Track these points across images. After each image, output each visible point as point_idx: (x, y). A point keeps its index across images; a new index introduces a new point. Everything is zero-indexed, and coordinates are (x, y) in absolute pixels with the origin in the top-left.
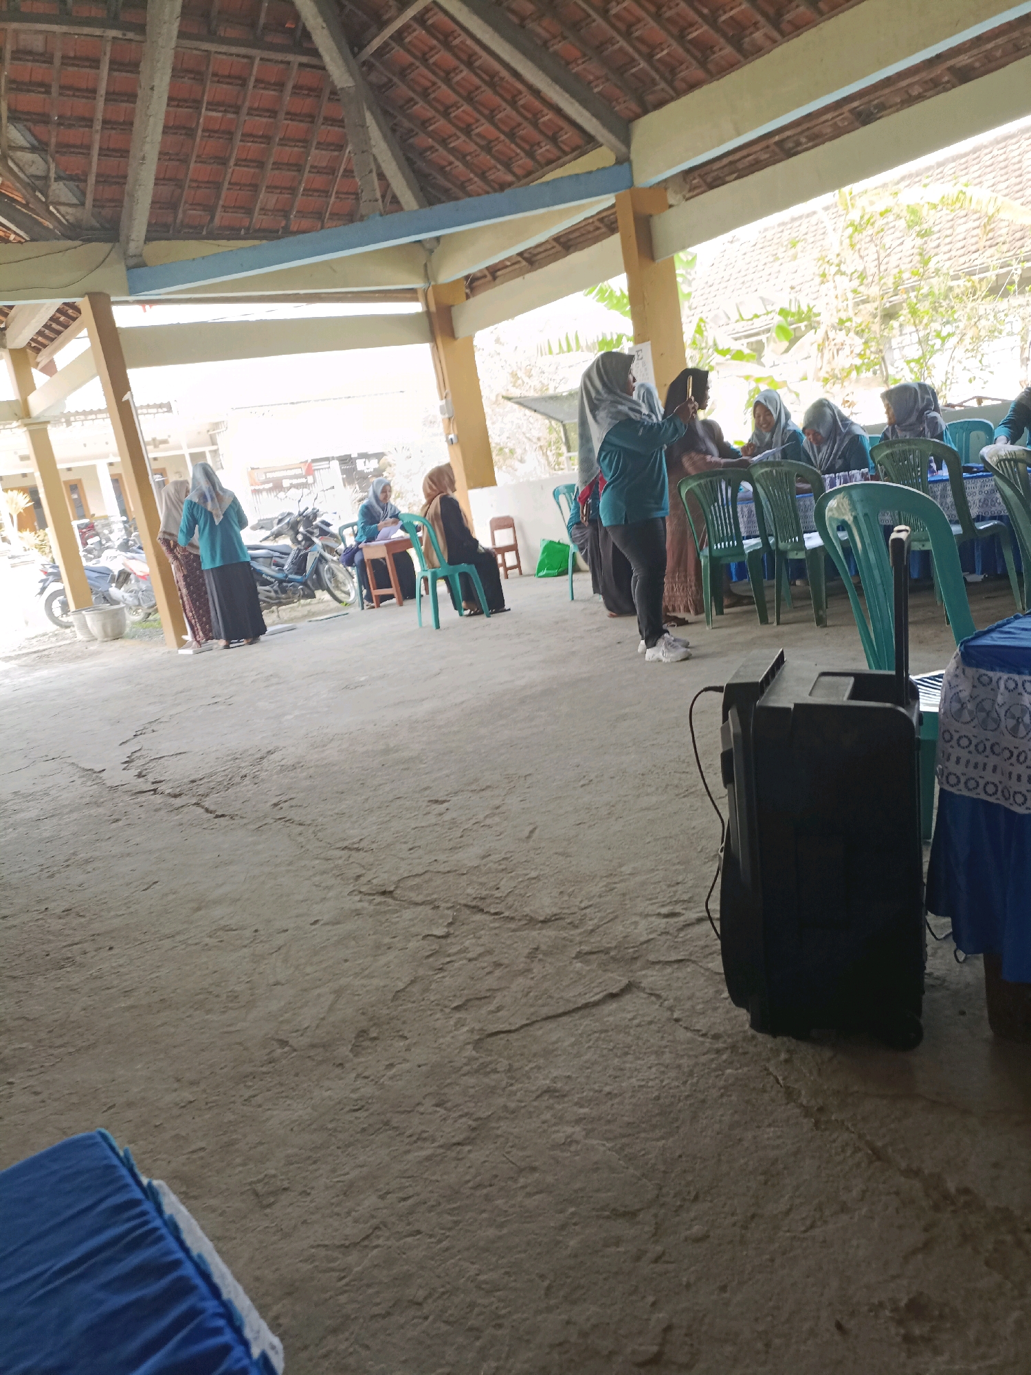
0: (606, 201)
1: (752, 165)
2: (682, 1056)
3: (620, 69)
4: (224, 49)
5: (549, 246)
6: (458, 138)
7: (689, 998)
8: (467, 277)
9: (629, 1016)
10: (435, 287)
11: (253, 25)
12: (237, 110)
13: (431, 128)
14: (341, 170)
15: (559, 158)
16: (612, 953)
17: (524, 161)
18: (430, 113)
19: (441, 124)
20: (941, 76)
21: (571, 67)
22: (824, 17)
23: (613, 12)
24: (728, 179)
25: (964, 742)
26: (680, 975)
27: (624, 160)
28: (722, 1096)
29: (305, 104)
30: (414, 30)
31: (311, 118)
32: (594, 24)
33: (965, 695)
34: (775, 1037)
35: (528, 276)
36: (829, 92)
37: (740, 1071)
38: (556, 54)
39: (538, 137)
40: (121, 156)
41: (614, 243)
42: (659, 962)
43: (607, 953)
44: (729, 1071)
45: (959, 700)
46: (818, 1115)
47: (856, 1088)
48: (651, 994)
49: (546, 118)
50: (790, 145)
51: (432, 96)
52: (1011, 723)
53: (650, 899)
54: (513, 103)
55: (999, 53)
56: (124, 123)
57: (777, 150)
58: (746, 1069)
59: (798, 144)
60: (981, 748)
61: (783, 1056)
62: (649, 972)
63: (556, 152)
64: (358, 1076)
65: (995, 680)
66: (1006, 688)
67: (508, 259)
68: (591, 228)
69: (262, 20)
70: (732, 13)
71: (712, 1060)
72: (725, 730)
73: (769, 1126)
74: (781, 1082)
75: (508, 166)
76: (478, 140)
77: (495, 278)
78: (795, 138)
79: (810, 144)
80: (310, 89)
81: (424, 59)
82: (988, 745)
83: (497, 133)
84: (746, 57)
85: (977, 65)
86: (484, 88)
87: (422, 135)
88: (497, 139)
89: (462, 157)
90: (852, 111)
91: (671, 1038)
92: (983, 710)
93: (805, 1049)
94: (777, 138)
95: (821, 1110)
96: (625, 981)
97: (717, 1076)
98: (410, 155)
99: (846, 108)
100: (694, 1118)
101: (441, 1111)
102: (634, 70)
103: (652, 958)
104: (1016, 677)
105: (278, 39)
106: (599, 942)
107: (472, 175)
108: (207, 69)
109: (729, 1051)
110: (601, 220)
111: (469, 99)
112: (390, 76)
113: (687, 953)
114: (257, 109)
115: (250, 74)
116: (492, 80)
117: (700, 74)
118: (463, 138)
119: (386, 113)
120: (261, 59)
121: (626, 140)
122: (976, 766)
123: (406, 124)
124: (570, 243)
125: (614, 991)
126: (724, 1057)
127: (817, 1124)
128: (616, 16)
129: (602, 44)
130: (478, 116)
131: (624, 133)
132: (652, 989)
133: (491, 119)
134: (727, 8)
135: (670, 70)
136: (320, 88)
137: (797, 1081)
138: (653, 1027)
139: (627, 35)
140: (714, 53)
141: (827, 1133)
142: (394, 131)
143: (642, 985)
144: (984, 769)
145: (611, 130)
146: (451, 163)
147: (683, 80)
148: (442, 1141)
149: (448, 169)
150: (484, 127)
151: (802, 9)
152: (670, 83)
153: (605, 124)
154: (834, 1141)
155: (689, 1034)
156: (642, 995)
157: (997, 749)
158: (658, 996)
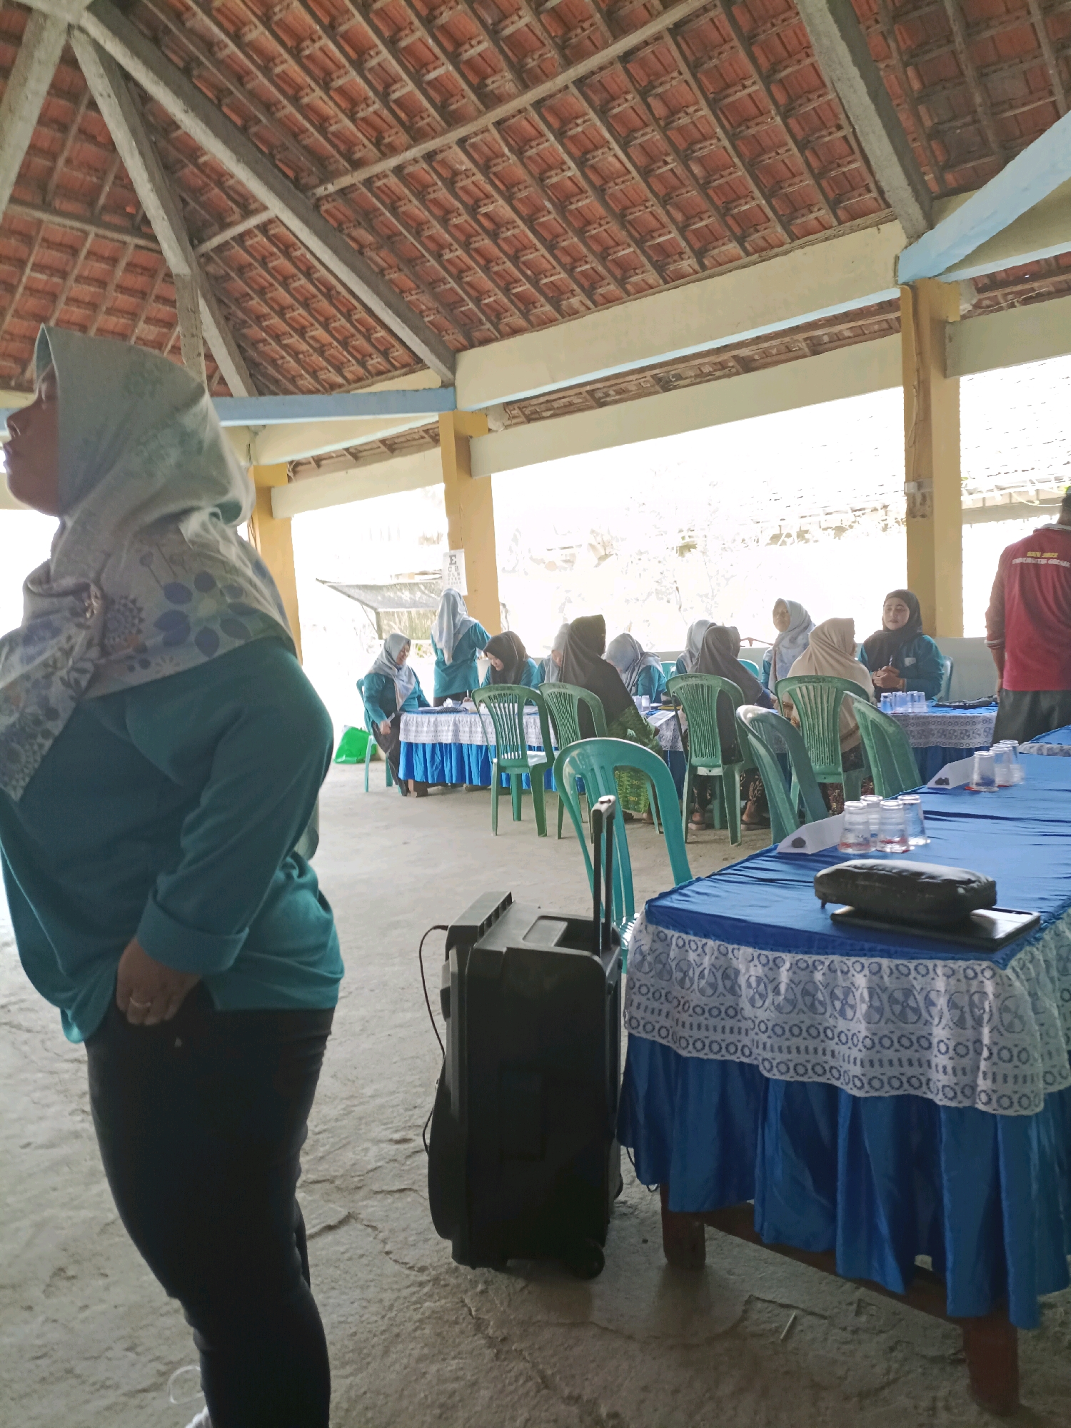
0: (430, 418)
1: (565, 406)
2: (386, 1290)
3: (451, 305)
4: (58, 220)
5: (375, 446)
6: (292, 336)
7: (404, 1230)
8: (291, 463)
9: (342, 1249)
10: (255, 468)
11: (92, 203)
12: (64, 275)
13: (265, 324)
14: (169, 347)
15: (389, 371)
16: (338, 1182)
17: (354, 369)
18: (266, 310)
19: (275, 321)
20: (726, 361)
21: (405, 295)
22: (631, 297)
23: (446, 257)
24: (545, 414)
25: (644, 990)
26: (399, 1205)
27: (448, 385)
28: (415, 1330)
29: (139, 281)
30: (256, 236)
31: (143, 295)
32: (428, 264)
33: (645, 948)
34: (474, 1268)
35: (352, 472)
36: (632, 360)
37: (438, 1304)
38: (391, 281)
39: (370, 349)
41: (434, 455)
42: (381, 1192)
43: (332, 1182)
44: (427, 1304)
45: (641, 953)
46: (500, 1346)
47: (539, 1317)
48: (368, 1226)
49: (379, 335)
50: (599, 394)
51: (269, 295)
52: (680, 975)
53: (385, 1124)
54: (348, 316)
55: (774, 351)
57: (588, 397)
58: (443, 1301)
59: (607, 395)
60: (657, 995)
61: (480, 1287)
62: (370, 1202)
63: (389, 367)
64: (47, 1320)
65: (669, 937)
66: (677, 945)
67: (334, 452)
68: (417, 436)
69: (102, 200)
70: (552, 279)
71: (414, 1293)
72: (446, 968)
73: (454, 1358)
74: (473, 1313)
75: (339, 369)
76: (311, 342)
77: (319, 466)
78: (605, 390)
79: (617, 397)
80: (145, 269)
81: (264, 262)
82: (663, 992)
83: (330, 339)
84: (563, 317)
85: (757, 357)
86: (320, 297)
87: (256, 328)
88: (330, 344)
89: (295, 354)
90: (652, 376)
91: (379, 1271)
92: (660, 962)
93: (501, 1279)
94: (588, 388)
95: (504, 1340)
96: (343, 1213)
97: (415, 1310)
98: (243, 344)
99: (648, 374)
100: (386, 1352)
101: (131, 1355)
102: (463, 309)
103: (376, 1187)
104: (684, 936)
105: (116, 220)
106: (327, 1170)
107: (303, 372)
108: (38, 232)
109: (431, 1284)
110: (426, 431)
111: (306, 304)
112: (229, 271)
113: (410, 1182)
114: (87, 278)
115: (83, 244)
116: (329, 292)
117: (522, 323)
118: (296, 337)
119: (220, 301)
120: (97, 235)
121: (453, 368)
122: (653, 1012)
123: (240, 314)
124: (396, 446)
125: (332, 1224)
126: (426, 1290)
127: (497, 1356)
128: (449, 261)
129: (435, 282)
130: (313, 321)
131: (450, 359)
132: (370, 1221)
133: (326, 326)
134: (548, 274)
135: (496, 314)
136: (153, 268)
137: (488, 1312)
138: (364, 1261)
139: (458, 278)
140: (536, 308)
141: (506, 1363)
142: (227, 319)
143: (361, 1216)
144: (659, 1014)
145: (439, 356)
146: (283, 358)
147: (507, 324)
148: (125, 1388)
149: (280, 362)
150: (319, 332)
151: (612, 287)
152: (496, 326)
153: (433, 350)
154: (510, 1371)
155: (397, 1267)
156: (360, 1226)
157: (670, 997)
158: (374, 1228)
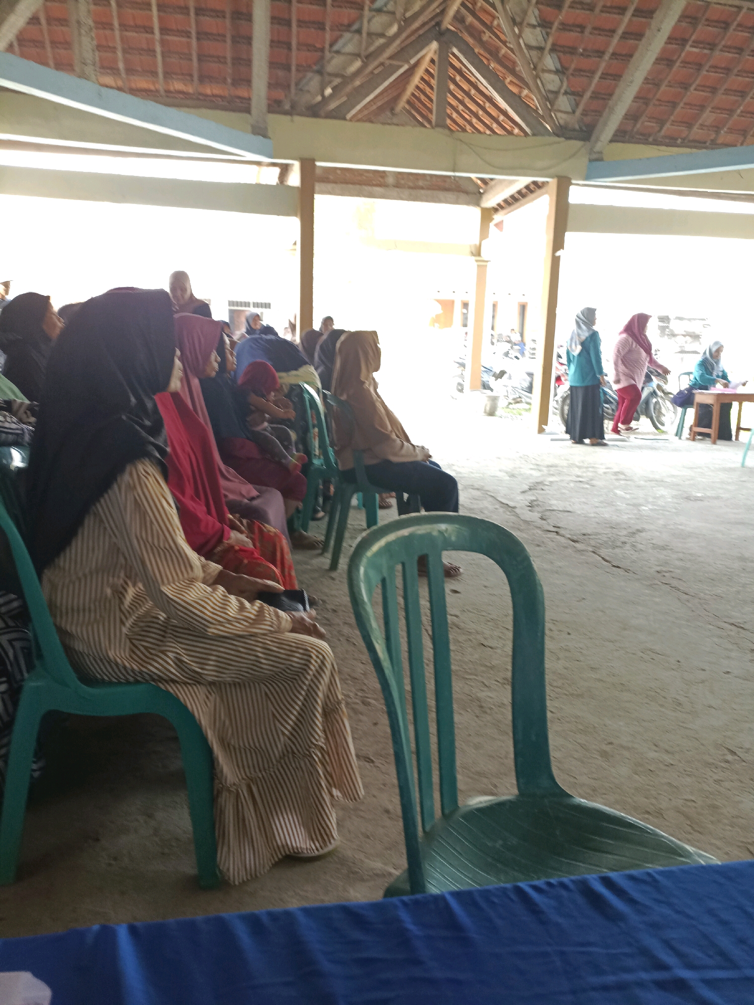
40: (614, 80)
56: (625, 55)
